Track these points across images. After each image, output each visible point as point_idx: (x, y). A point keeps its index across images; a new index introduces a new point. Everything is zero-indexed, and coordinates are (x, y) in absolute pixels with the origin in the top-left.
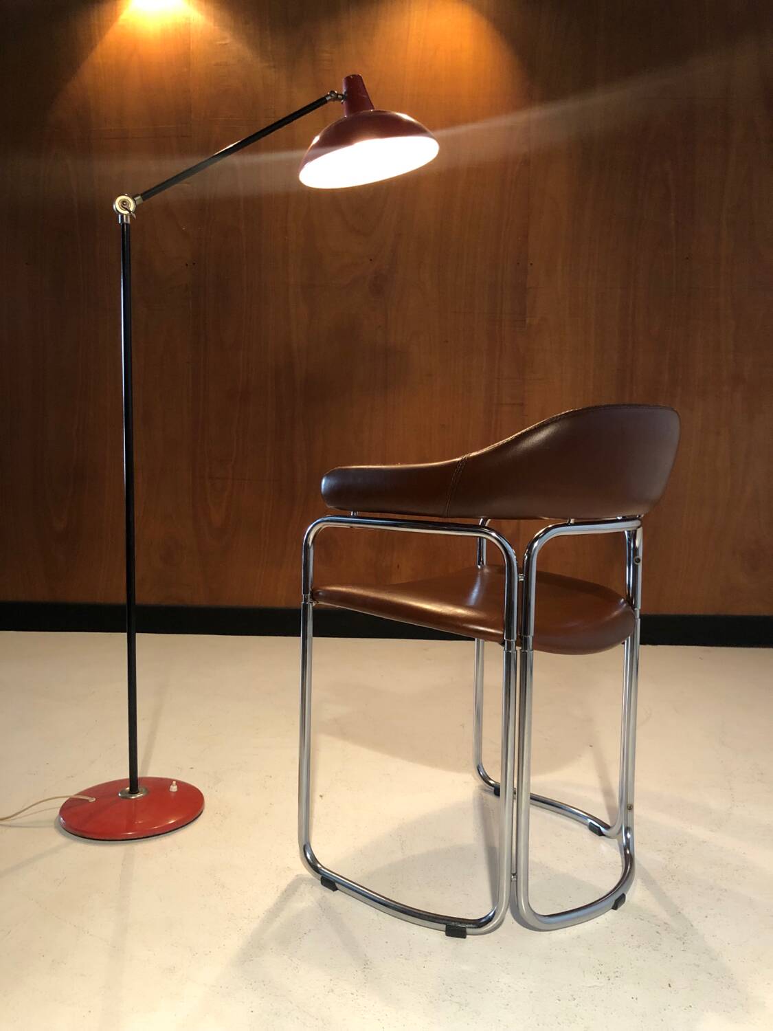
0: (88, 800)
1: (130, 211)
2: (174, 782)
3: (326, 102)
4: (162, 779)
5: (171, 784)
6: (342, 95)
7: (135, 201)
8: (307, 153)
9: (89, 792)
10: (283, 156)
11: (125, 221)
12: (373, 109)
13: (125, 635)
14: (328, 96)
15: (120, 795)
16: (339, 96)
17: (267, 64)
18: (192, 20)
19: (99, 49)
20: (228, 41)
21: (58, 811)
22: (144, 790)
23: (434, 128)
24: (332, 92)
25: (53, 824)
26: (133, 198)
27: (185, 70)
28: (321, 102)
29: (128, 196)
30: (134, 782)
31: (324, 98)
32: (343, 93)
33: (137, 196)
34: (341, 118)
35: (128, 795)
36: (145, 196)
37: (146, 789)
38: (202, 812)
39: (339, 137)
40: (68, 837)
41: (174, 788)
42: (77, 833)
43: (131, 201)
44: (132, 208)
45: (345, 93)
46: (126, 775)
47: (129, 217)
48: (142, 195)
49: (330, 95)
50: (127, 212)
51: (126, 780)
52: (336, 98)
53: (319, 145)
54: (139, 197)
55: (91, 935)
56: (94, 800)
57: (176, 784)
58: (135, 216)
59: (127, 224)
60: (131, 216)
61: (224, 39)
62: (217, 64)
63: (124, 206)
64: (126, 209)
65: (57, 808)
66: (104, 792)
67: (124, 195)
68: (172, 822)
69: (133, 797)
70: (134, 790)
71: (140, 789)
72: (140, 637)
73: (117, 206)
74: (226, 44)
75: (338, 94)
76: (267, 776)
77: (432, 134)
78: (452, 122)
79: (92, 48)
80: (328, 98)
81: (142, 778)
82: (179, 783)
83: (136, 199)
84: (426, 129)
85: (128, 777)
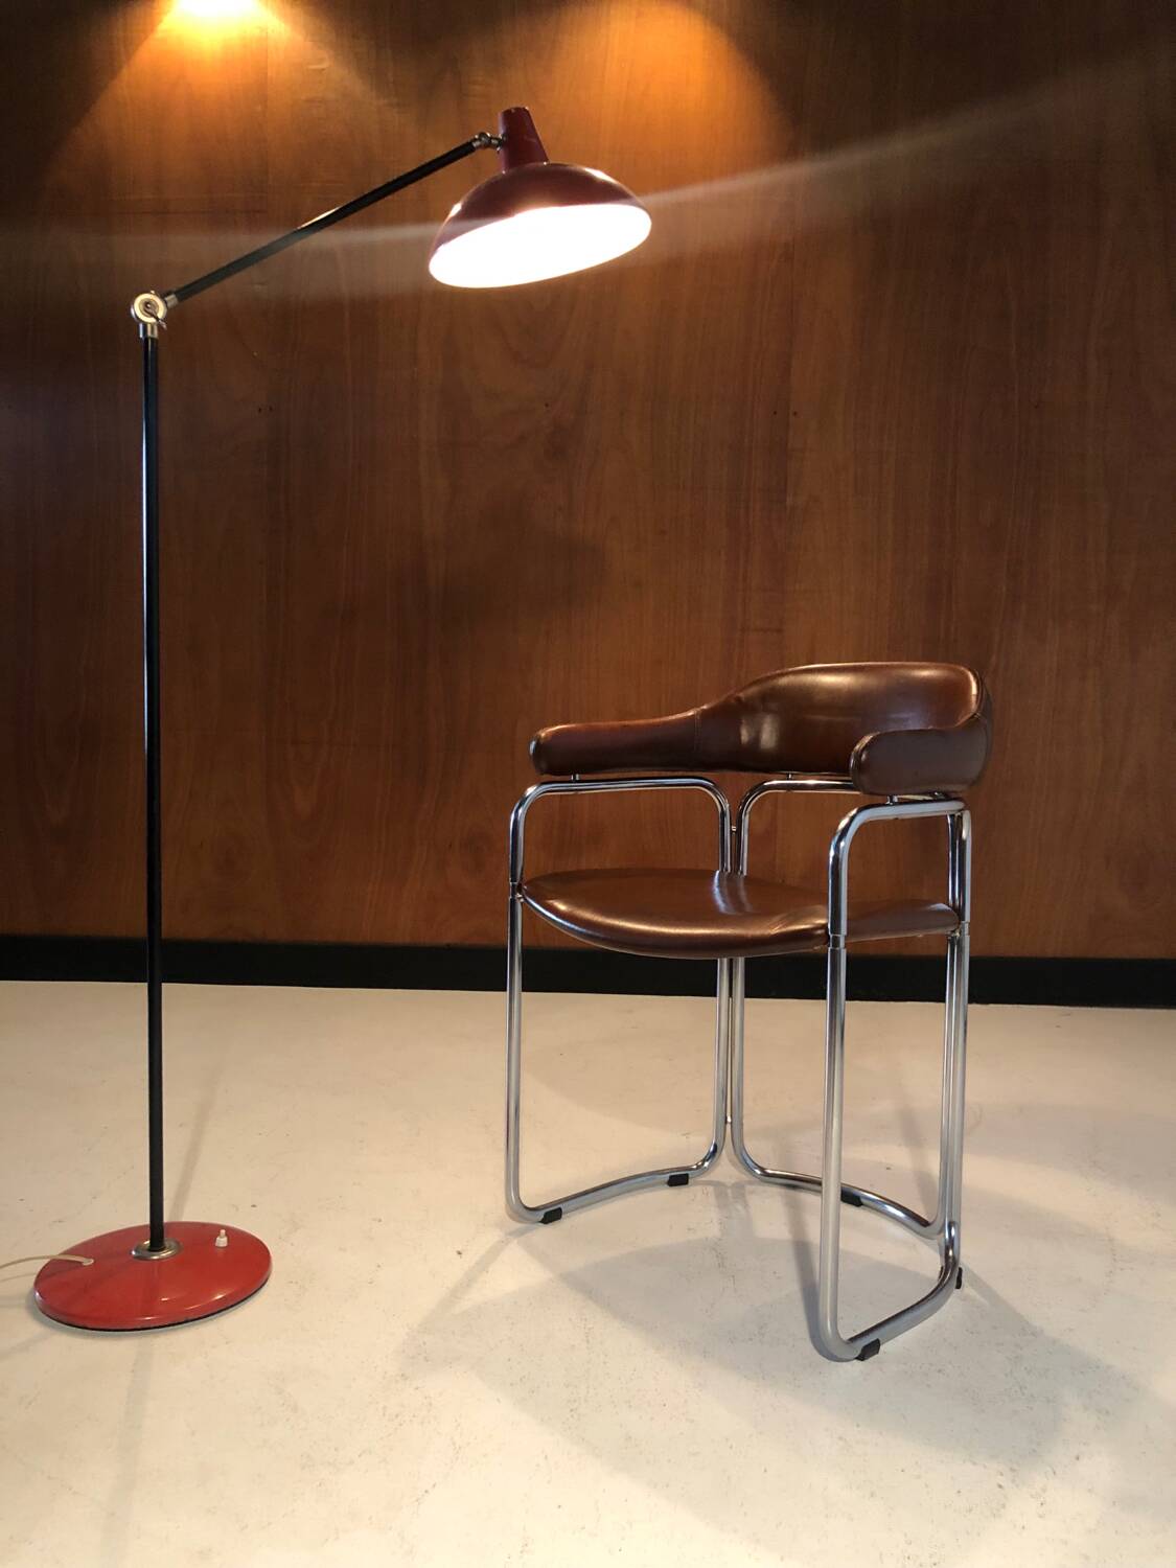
0: (80, 1263)
1: (157, 319)
2: (223, 1232)
3: (473, 149)
4: (204, 1226)
5: (218, 1234)
6: (497, 139)
7: (166, 303)
8: (442, 228)
9: (84, 1249)
10: (411, 232)
11: (149, 334)
12: (547, 160)
13: (145, 986)
14: (475, 140)
15: (133, 1253)
16: (493, 141)
17: (386, 101)
18: (269, 31)
19: (125, 74)
20: (324, 65)
21: (33, 1279)
22: (173, 1244)
23: (642, 190)
24: (482, 134)
25: (23, 1301)
26: (162, 297)
27: (259, 108)
28: (466, 150)
29: (156, 294)
30: (157, 1230)
31: (470, 144)
32: (500, 137)
33: (168, 294)
34: (496, 174)
35: (147, 1253)
36: (184, 293)
37: (178, 1243)
38: (266, 1280)
39: (491, 204)
40: (46, 1324)
41: (222, 1241)
42: (60, 1318)
43: (158, 301)
44: (161, 314)
45: (503, 136)
46: (145, 1220)
47: (156, 328)
48: (176, 293)
49: (480, 139)
50: (152, 320)
51: (145, 1226)
52: (488, 145)
53: (462, 216)
54: (172, 296)
55: (75, 1493)
56: (92, 1261)
57: (226, 1235)
58: (165, 326)
59: (152, 339)
60: (160, 327)
61: (321, 60)
62: (310, 101)
63: (148, 310)
64: (152, 315)
65: (32, 1274)
66: (107, 1248)
67: (148, 292)
68: (219, 1297)
69: (155, 1258)
70: (157, 1244)
71: (167, 1244)
72: (168, 990)
73: (137, 309)
74: (323, 70)
75: (491, 138)
76: (374, 1220)
77: (639, 200)
78: (673, 181)
79: (114, 73)
80: (475, 145)
81: (171, 1224)
82: (232, 1233)
83: (167, 299)
84: (631, 193)
85: (148, 1222)
